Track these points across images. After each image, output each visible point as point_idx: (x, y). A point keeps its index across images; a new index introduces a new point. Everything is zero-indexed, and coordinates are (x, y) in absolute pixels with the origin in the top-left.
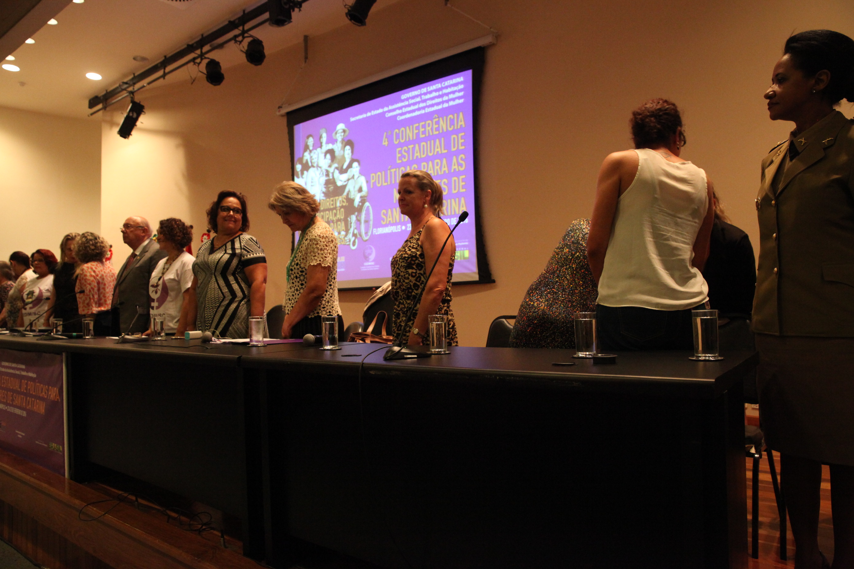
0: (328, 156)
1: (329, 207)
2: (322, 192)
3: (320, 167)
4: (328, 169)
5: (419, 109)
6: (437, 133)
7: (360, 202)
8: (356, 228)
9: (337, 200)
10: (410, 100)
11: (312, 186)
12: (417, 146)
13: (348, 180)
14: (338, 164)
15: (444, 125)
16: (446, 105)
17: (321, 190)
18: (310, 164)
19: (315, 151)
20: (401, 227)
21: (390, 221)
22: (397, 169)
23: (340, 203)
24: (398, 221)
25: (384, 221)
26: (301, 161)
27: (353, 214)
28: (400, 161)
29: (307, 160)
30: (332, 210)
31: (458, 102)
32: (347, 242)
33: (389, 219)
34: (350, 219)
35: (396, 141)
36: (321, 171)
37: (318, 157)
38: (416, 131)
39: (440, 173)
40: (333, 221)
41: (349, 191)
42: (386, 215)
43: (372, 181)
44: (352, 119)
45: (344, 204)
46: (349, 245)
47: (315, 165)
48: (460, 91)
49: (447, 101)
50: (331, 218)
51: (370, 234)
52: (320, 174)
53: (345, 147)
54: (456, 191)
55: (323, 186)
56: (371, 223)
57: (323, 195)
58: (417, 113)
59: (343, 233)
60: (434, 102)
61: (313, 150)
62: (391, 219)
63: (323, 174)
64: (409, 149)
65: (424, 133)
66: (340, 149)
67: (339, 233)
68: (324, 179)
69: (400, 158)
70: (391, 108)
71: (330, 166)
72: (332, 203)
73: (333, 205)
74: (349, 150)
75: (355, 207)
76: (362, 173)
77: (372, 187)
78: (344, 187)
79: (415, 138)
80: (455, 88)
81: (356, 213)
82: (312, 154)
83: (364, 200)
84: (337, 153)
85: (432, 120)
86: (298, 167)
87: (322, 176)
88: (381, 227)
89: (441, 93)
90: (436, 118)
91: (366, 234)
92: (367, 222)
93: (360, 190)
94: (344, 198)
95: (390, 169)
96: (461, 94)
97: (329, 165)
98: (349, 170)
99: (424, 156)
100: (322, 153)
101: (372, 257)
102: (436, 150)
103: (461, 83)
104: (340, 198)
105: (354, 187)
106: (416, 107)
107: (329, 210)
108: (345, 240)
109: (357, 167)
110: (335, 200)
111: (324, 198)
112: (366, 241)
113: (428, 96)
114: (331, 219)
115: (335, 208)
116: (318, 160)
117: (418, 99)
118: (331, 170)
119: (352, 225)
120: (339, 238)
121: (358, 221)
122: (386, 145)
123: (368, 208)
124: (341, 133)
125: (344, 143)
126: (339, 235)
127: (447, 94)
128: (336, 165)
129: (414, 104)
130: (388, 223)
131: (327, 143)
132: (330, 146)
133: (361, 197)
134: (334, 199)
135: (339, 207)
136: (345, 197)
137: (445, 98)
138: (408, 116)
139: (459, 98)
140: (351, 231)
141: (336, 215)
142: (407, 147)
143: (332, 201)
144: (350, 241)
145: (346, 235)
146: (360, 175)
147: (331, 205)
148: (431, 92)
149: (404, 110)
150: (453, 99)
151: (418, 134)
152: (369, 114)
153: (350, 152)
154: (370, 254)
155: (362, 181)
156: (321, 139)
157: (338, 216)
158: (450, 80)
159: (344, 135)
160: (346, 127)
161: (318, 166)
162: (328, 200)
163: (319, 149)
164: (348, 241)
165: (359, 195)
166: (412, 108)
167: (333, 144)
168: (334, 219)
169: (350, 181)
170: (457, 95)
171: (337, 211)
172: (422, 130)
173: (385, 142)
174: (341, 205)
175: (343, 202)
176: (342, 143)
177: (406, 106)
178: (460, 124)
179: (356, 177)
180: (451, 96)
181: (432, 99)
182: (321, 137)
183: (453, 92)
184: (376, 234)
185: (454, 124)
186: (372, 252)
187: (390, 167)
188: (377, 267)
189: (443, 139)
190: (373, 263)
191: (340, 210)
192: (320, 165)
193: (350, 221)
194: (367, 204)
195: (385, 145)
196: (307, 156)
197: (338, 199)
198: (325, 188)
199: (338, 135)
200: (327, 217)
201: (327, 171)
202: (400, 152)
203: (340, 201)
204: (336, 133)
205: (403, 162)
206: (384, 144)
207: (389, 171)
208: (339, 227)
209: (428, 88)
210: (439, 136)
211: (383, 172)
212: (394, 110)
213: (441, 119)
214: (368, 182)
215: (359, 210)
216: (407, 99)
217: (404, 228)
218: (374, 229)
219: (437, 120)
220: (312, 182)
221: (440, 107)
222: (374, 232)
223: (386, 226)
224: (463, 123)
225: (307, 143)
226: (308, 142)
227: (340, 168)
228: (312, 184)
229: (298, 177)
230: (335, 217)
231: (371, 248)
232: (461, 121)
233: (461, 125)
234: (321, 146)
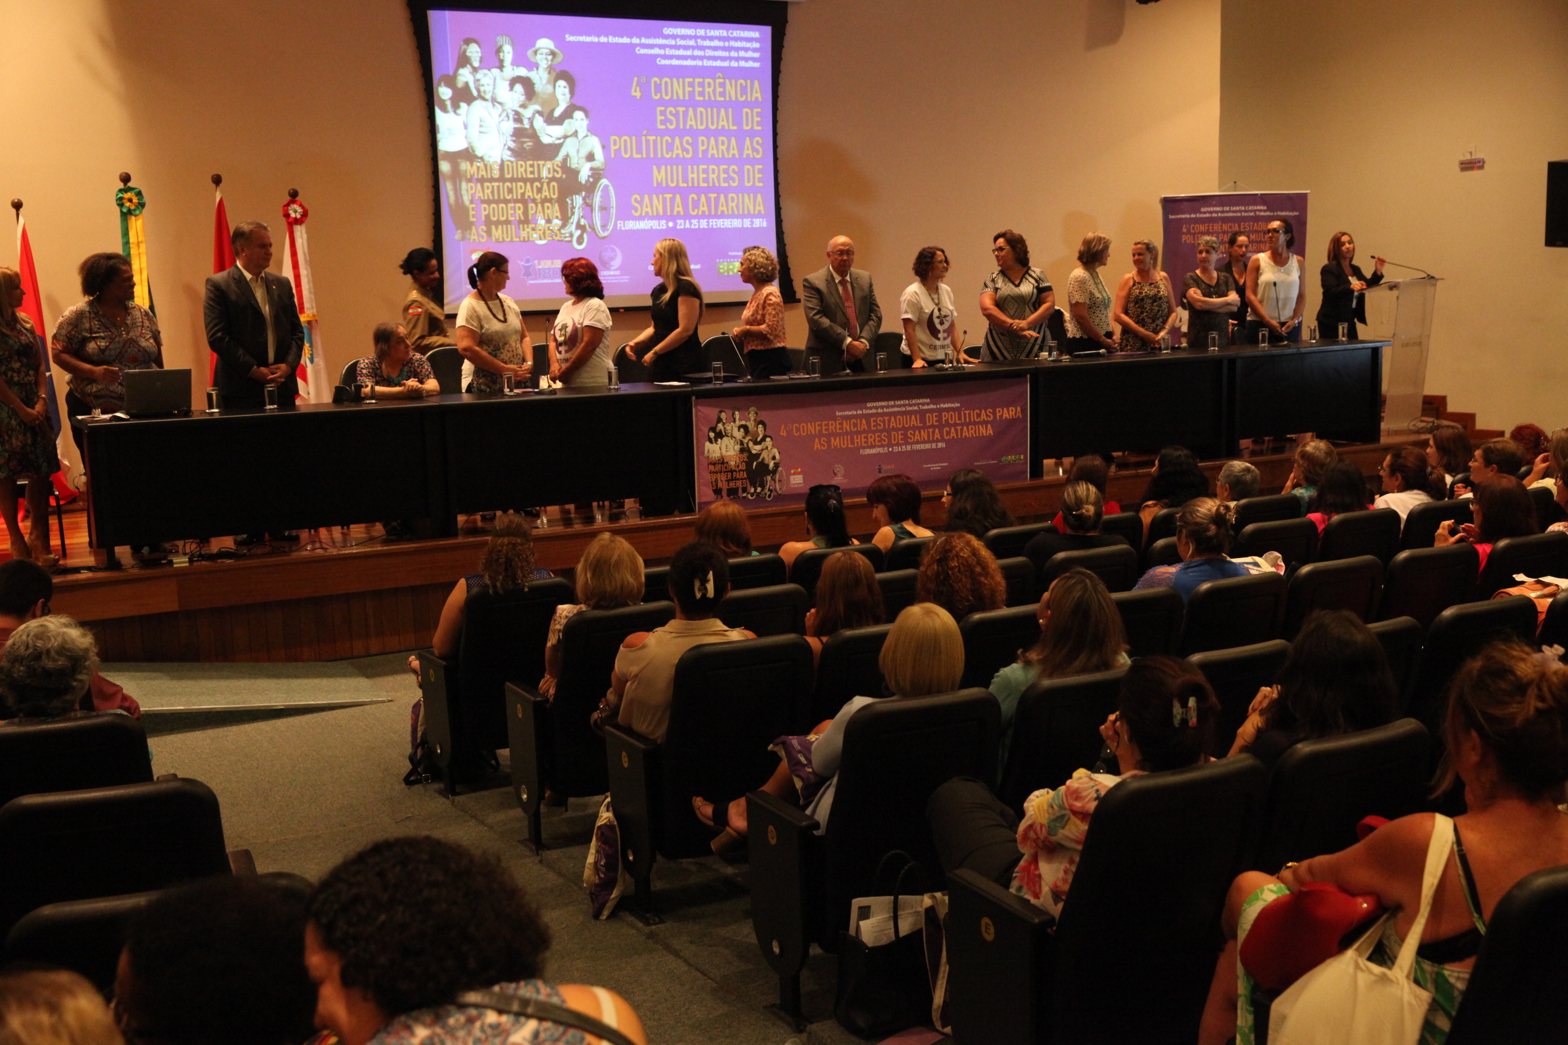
0: (519, 88)
1: (524, 176)
2: (506, 147)
3: (500, 103)
4: (521, 110)
5: (693, 58)
6: (722, 99)
7: (589, 177)
8: (582, 217)
9: (541, 167)
10: (678, 40)
11: (480, 132)
12: (691, 110)
13: (566, 137)
14: (542, 106)
15: (732, 90)
16: (734, 64)
17: (505, 145)
18: (475, 93)
19: (486, 71)
20: (667, 223)
21: (647, 213)
22: (659, 138)
23: (549, 173)
24: (661, 213)
25: (636, 211)
26: (450, 81)
27: (578, 193)
28: (663, 127)
29: (467, 83)
30: (532, 181)
31: (751, 64)
32: (565, 237)
33: (645, 210)
34: (572, 200)
35: (656, 95)
36: (503, 110)
37: (494, 85)
38: (688, 89)
39: (726, 156)
40: (534, 201)
41: (568, 155)
42: (641, 203)
43: (613, 148)
44: (570, 38)
45: (558, 176)
46: (571, 241)
47: (488, 96)
48: (755, 50)
49: (737, 59)
50: (529, 193)
51: (610, 227)
52: (500, 116)
53: (556, 80)
54: (750, 184)
55: (509, 138)
56: (613, 211)
57: (509, 153)
58: (689, 63)
59: (557, 222)
60: (717, 54)
61: (481, 68)
62: (649, 210)
63: (508, 116)
64: (677, 113)
65: (702, 94)
66: (544, 81)
67: (549, 221)
68: (510, 126)
69: (663, 122)
70: (644, 41)
71: (523, 106)
72: (529, 169)
73: (532, 173)
74: (565, 87)
75: (581, 182)
76: (592, 130)
77: (613, 156)
78: (555, 148)
79: (687, 98)
80: (748, 45)
81: (584, 193)
82: (479, 76)
83: (599, 174)
84: (538, 87)
85: (714, 79)
86: (444, 92)
87: (506, 119)
88: (633, 220)
89: (727, 44)
90: (719, 78)
91: (604, 227)
92: (605, 208)
93: (590, 157)
94: (557, 166)
95: (646, 135)
96: (757, 55)
97: (521, 103)
98: (567, 121)
99: (703, 127)
100: (504, 79)
101: (617, 263)
102: (721, 123)
103: (756, 40)
104: (549, 164)
105: (578, 151)
106: (689, 53)
107: (525, 180)
108: (561, 234)
109: (582, 120)
110: (539, 165)
111: (512, 159)
112: (604, 238)
113: (707, 43)
114: (529, 196)
115: (539, 179)
116: (494, 89)
117: (692, 43)
118: (527, 113)
119: (576, 211)
120: (549, 229)
121: (588, 206)
122: (638, 98)
123: (606, 188)
124: (546, 54)
125: (554, 74)
126: (549, 225)
127: (737, 49)
128: (538, 108)
129: (686, 48)
130: (644, 214)
131: (515, 63)
132: (522, 72)
133: (592, 169)
134: (535, 163)
135: (547, 178)
136: (560, 165)
137: (734, 54)
138: (675, 62)
139: (754, 60)
140: (575, 219)
141: (540, 190)
142: (675, 108)
143: (532, 166)
144: (571, 235)
145: (563, 226)
146: (589, 134)
147: (528, 173)
148: (712, 38)
149: (668, 52)
150: (746, 59)
151: (692, 94)
152: (603, 39)
153: (567, 91)
154: (612, 259)
155: (594, 143)
156: (501, 55)
157: (545, 193)
158: (740, 30)
159: (552, 60)
160: (556, 47)
161: (494, 100)
162: (522, 163)
163: (495, 71)
164: (567, 235)
165: (589, 165)
166: (681, 52)
167: (530, 69)
168: (538, 197)
169: (568, 140)
170: (750, 54)
171: (542, 184)
172: (698, 89)
173: (635, 91)
174: (550, 176)
175: (555, 171)
176: (549, 73)
177: (671, 47)
178: (755, 95)
179: (581, 135)
180: (742, 54)
181: (715, 48)
182: (499, 50)
183: (746, 50)
184: (623, 229)
185: (746, 94)
186: (616, 255)
187: (645, 132)
188: (625, 279)
189: (730, 110)
190: (617, 273)
191: (548, 184)
192: (499, 100)
193: (572, 204)
194: (604, 182)
195: (636, 96)
196: (465, 75)
197: (544, 165)
198: (514, 141)
199: (539, 57)
200: (520, 191)
201: (517, 113)
202: (663, 113)
203: (549, 169)
204: (535, 52)
205: (667, 129)
206: (633, 94)
207: (644, 138)
208: (546, 211)
209: (708, 31)
210: (726, 105)
211: (634, 138)
212: (651, 46)
213: (727, 81)
214: (605, 147)
215: (590, 188)
216: (674, 37)
217: (671, 224)
218: (619, 222)
219: (722, 81)
220: (481, 126)
221: (726, 64)
222: (619, 225)
223: (641, 218)
224: (759, 95)
225: (465, 51)
226: (468, 51)
227: (546, 115)
228: (482, 130)
229: (444, 109)
230: (539, 195)
231: (613, 250)
232: (756, 92)
233: (757, 98)
234: (501, 67)
